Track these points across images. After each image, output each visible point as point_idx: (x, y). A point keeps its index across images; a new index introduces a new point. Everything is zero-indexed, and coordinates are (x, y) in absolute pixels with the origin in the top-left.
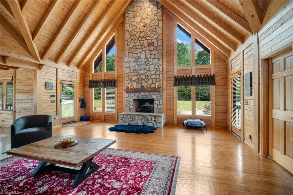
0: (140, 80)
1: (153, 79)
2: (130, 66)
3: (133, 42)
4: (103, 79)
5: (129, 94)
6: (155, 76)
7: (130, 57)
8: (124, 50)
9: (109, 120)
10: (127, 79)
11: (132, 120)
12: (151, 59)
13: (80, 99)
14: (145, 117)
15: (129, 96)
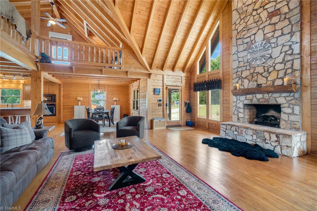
0: (256, 75)
1: (278, 71)
2: (238, 57)
3: (244, 22)
4: (207, 80)
5: (238, 97)
6: (283, 65)
7: (240, 45)
8: (231, 38)
9: (213, 129)
10: (235, 76)
11: (238, 134)
12: (274, 38)
13: (186, 104)
14: (258, 133)
15: (238, 99)
